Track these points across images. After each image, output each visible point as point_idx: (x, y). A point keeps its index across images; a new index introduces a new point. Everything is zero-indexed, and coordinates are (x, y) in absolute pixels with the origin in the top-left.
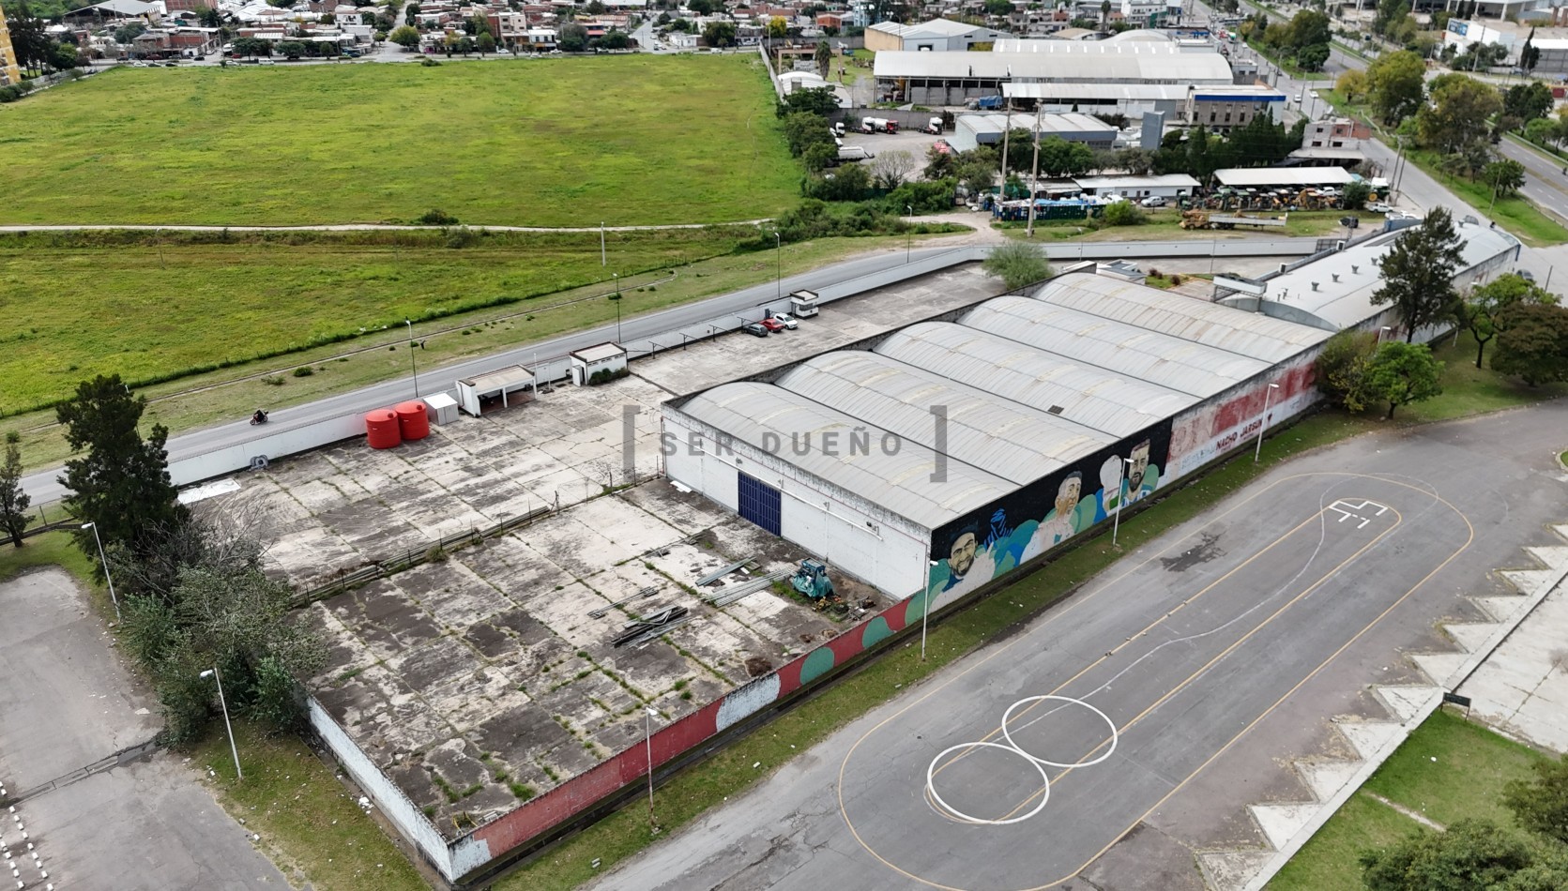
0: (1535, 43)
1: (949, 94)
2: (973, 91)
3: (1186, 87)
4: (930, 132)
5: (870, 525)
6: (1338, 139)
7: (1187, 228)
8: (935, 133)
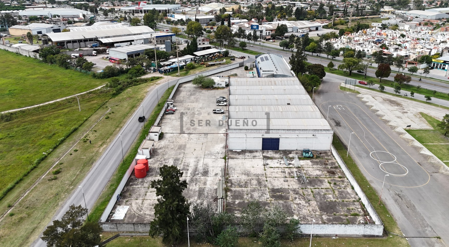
0: (197, 18)
1: (80, 45)
2: (87, 43)
3: (150, 34)
4: (94, 55)
5: (313, 135)
6: (204, 42)
7: (207, 67)
8: (96, 56)
